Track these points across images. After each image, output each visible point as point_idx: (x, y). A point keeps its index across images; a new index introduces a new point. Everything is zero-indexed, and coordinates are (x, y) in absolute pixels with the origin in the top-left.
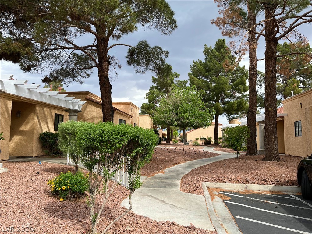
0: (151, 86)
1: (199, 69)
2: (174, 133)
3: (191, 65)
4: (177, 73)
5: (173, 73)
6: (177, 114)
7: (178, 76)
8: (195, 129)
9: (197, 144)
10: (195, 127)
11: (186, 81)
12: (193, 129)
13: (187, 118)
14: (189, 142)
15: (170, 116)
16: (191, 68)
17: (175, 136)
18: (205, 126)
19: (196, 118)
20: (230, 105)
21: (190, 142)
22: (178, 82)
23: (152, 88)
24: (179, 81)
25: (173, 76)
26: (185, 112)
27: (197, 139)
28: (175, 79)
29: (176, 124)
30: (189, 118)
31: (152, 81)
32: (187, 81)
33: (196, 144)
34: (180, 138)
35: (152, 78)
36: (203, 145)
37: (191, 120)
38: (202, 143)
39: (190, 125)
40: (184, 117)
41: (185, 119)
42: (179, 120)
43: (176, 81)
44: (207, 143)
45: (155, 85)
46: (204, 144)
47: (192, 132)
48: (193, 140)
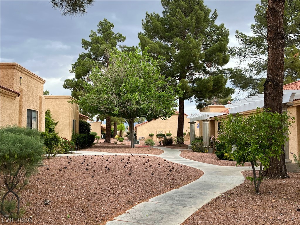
0: (81, 54)
1: (155, 27)
2: (118, 127)
3: (143, 20)
4: (121, 35)
5: (115, 34)
6: (119, 95)
7: (124, 39)
8: (149, 120)
9: (151, 142)
10: (149, 118)
11: (135, 47)
12: (146, 121)
13: (137, 103)
14: (139, 139)
15: (106, 97)
16: (143, 25)
17: (121, 131)
18: (166, 115)
19: (151, 103)
20: (202, 84)
21: (142, 139)
22: (123, 49)
23: (82, 57)
24: (125, 47)
25: (116, 38)
26: (133, 92)
27: (151, 135)
28: (119, 43)
29: (117, 111)
30: (139, 102)
31: (82, 45)
32: (137, 47)
33: (149, 144)
34: (127, 133)
35: (82, 41)
36: (161, 146)
37: (143, 106)
38: (160, 142)
39: (141, 114)
40: (131, 100)
41: (133, 104)
42: (122, 105)
43: (120, 47)
44: (167, 143)
45: (86, 52)
46: (162, 144)
47: (143, 125)
48: (146, 136)
